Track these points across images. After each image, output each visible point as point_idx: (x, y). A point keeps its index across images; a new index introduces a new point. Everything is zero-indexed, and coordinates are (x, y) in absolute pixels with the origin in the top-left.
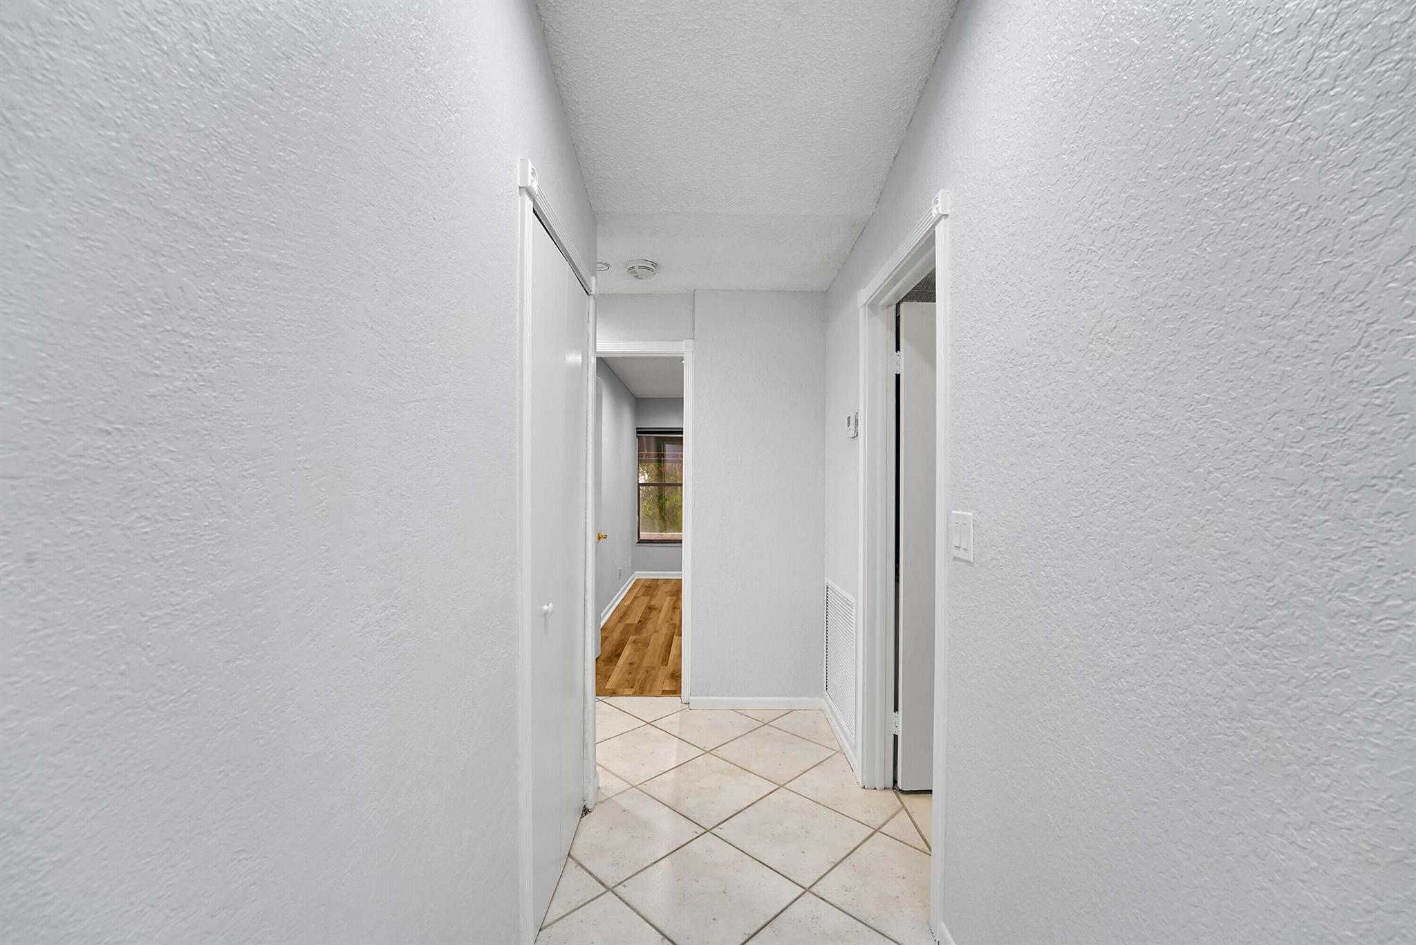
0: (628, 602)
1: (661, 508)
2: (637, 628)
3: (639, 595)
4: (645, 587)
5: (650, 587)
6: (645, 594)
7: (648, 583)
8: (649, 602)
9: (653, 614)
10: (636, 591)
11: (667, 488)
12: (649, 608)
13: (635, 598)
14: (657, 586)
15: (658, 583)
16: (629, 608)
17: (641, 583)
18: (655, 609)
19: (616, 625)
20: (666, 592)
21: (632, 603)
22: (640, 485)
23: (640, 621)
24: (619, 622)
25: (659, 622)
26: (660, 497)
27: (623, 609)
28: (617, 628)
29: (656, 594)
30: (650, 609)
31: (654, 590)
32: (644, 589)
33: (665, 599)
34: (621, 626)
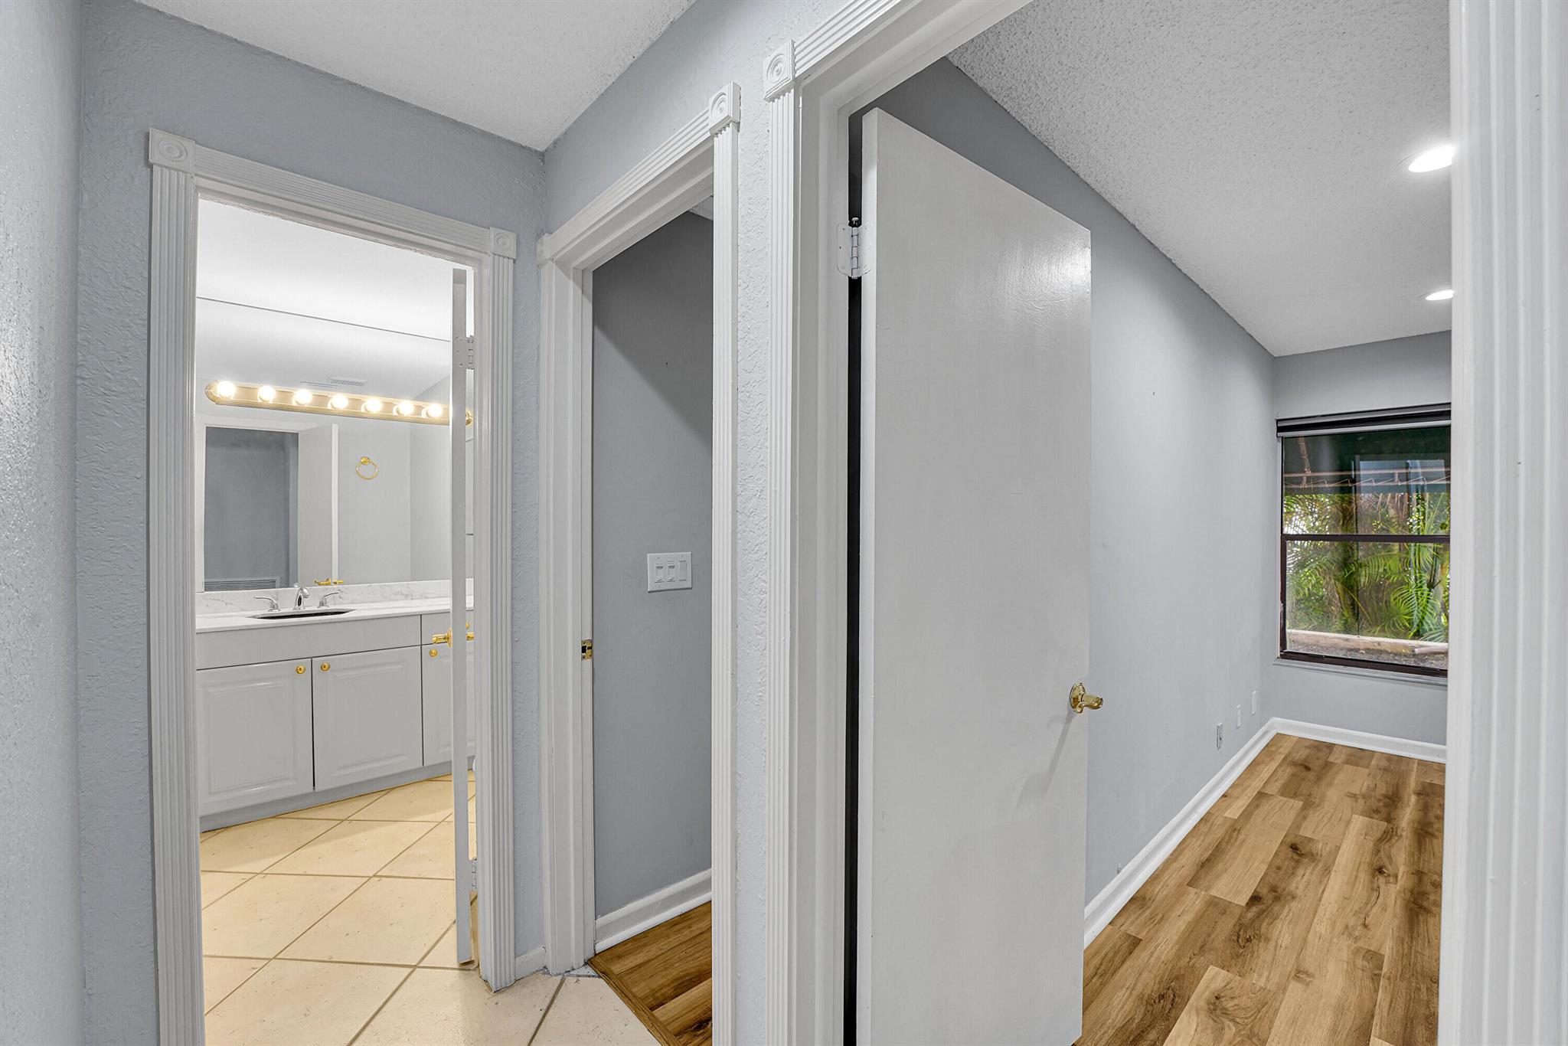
0: (1234, 812)
1: (1349, 585)
2: (1240, 926)
3: (1274, 788)
4: (1294, 764)
5: (1308, 769)
6: (1290, 790)
7: (1301, 754)
8: (1297, 825)
9: (1302, 880)
10: (1266, 772)
11: (1362, 545)
12: (1294, 848)
13: (1261, 795)
14: (1327, 765)
15: (1331, 759)
16: (1235, 829)
17: (1284, 750)
18: (1313, 857)
19: (1179, 892)
20: (1354, 796)
21: (1247, 814)
22: (1285, 538)
23: (1255, 899)
24: (1193, 882)
25: (1321, 927)
26: (1346, 563)
27: (1219, 833)
28: (1178, 910)
29: (1323, 798)
30: (1297, 850)
31: (1319, 779)
32: (1289, 770)
33: (1348, 823)
34: (1193, 902)
